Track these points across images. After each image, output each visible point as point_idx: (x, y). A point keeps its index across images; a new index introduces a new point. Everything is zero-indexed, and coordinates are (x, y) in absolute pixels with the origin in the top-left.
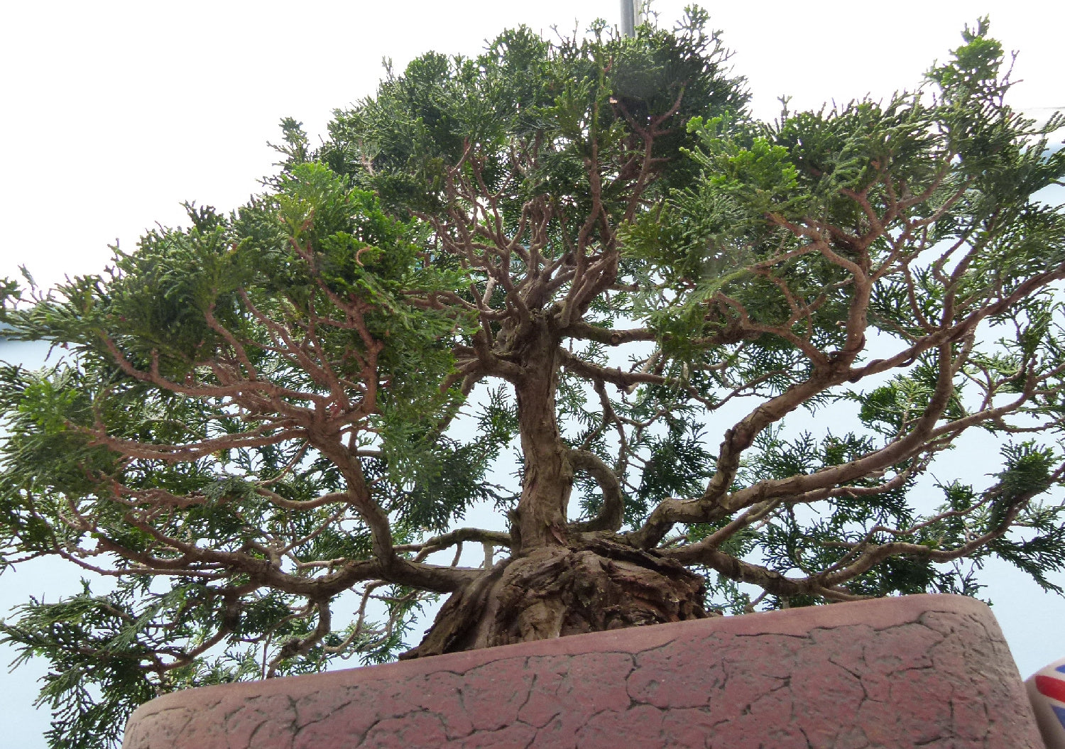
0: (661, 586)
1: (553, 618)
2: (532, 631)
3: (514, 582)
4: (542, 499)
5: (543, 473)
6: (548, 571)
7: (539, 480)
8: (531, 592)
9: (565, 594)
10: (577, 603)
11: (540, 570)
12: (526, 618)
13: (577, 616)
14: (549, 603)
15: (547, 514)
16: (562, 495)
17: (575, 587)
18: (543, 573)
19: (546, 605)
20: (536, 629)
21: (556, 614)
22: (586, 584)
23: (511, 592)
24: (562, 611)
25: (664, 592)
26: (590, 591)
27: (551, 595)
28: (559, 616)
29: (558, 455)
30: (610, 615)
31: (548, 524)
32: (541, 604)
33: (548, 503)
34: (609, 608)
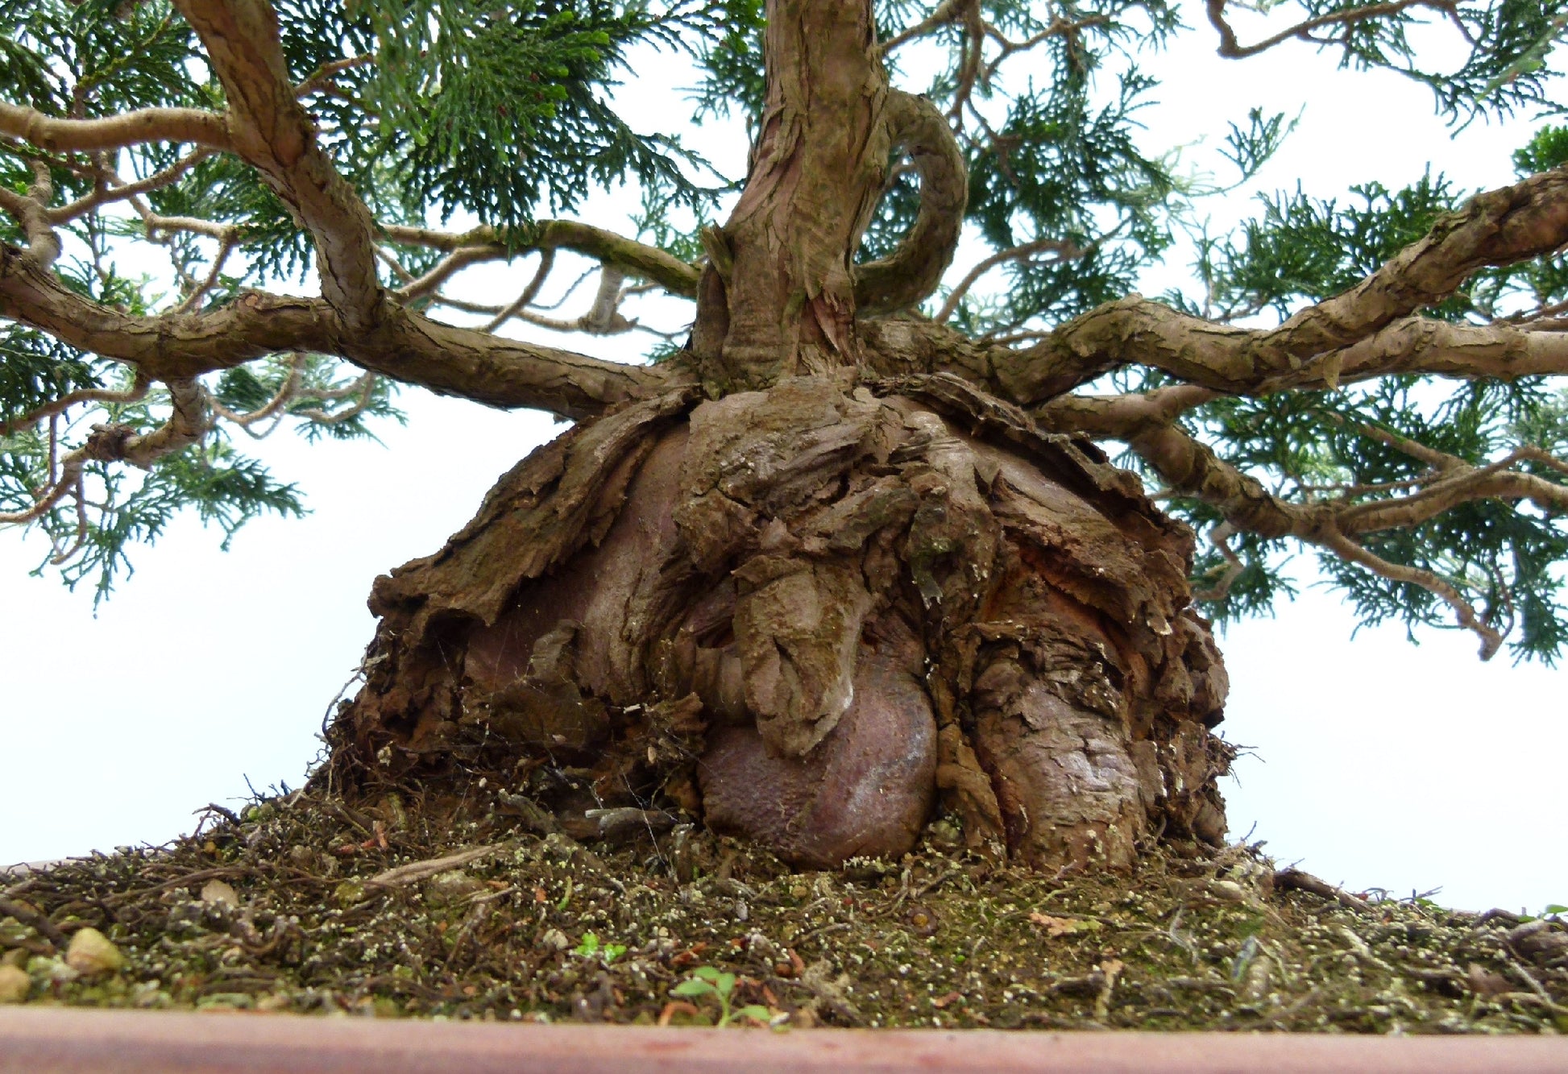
0: (1130, 577)
1: (837, 635)
2: (776, 658)
3: (728, 485)
4: (806, 217)
5: (820, 144)
6: (823, 465)
7: (806, 161)
8: (777, 531)
9: (873, 564)
10: (904, 589)
11: (803, 460)
12: (759, 618)
13: (896, 621)
14: (827, 577)
15: (813, 264)
16: (857, 213)
17: (908, 546)
18: (810, 469)
19: (818, 586)
20: (783, 653)
21: (847, 621)
22: (940, 545)
23: (718, 516)
24: (865, 603)
25: (1137, 597)
26: (947, 564)
27: (834, 558)
28: (852, 623)
29: (868, 101)
30: (992, 648)
31: (812, 295)
32: (804, 580)
33: (820, 234)
34: (996, 628)
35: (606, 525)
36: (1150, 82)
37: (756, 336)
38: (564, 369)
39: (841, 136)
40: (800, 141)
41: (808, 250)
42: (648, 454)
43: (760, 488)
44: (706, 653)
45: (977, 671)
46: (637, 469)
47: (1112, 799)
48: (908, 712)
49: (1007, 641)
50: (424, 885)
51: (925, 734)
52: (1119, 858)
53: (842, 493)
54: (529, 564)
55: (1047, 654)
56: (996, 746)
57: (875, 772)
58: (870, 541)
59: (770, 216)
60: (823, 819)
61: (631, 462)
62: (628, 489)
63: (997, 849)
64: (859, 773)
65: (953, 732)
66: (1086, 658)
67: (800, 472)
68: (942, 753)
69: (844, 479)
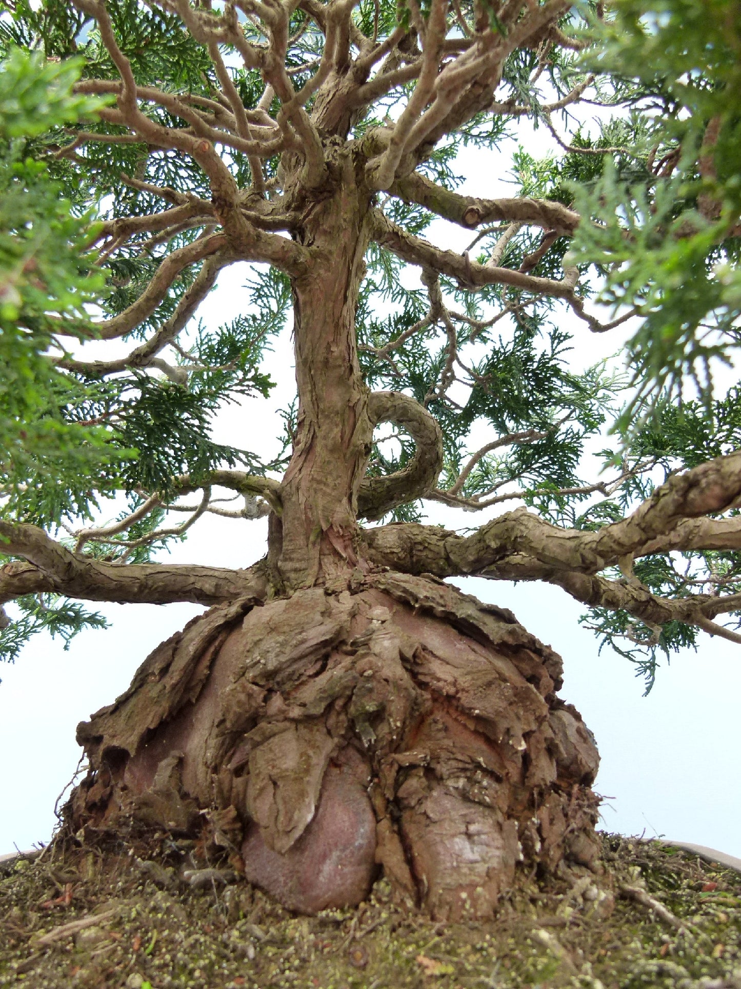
0: (498, 713)
1: (307, 771)
2: (271, 788)
3: (250, 675)
4: (319, 482)
5: (325, 438)
6: (311, 653)
7: (318, 449)
8: (277, 702)
9: (332, 721)
10: (351, 737)
11: (296, 653)
12: (261, 763)
13: (351, 752)
14: (303, 731)
15: (325, 509)
16: (353, 473)
17: (352, 709)
18: (301, 658)
19: (298, 739)
20: (275, 784)
21: (314, 761)
22: (371, 707)
23: (243, 697)
24: (329, 745)
25: (503, 725)
26: (377, 717)
27: (308, 720)
28: (319, 761)
29: (353, 409)
30: (405, 771)
31: (325, 528)
32: (290, 735)
33: (328, 491)
34: (406, 758)
35: (198, 690)
36: (567, 337)
37: (294, 556)
38: (192, 579)
39: (336, 431)
40: (314, 436)
41: (321, 502)
42: (222, 643)
43: (269, 675)
44: (238, 781)
45: (397, 785)
46: (216, 653)
47: (481, 868)
48: (356, 814)
49: (413, 766)
50: (75, 937)
51: (366, 828)
52: (484, 909)
53: (323, 669)
54: (150, 721)
55: (442, 769)
56: (413, 833)
57: (335, 854)
58: (330, 707)
59: (299, 483)
60: (304, 886)
61: (212, 649)
62: (211, 667)
63: (410, 904)
64: (324, 857)
65: (385, 824)
66: (471, 768)
67: (295, 660)
68: (377, 840)
69: (326, 657)
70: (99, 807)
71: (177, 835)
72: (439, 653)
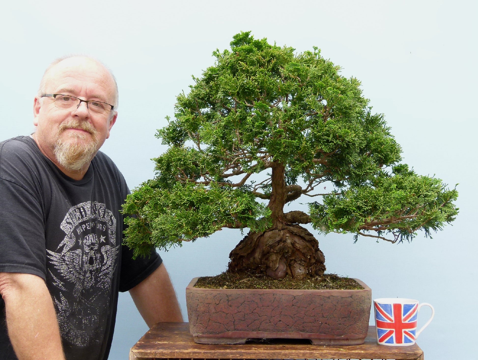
1: (277, 260)
3: (268, 245)
4: (276, 208)
6: (277, 242)
8: (272, 250)
9: (281, 253)
10: (283, 255)
11: (274, 242)
12: (270, 258)
13: (283, 257)
14: (276, 255)
17: (284, 251)
18: (275, 243)
20: (272, 262)
21: (278, 258)
22: (286, 251)
23: (267, 249)
24: (280, 256)
25: (306, 254)
26: (287, 253)
27: (277, 253)
28: (279, 259)
30: (291, 260)
31: (277, 216)
32: (274, 255)
33: (278, 209)
34: (291, 258)
39: (280, 198)
40: (276, 198)
41: (277, 211)
42: (260, 239)
43: (271, 245)
44: (266, 261)
45: (290, 262)
46: (259, 240)
47: (301, 273)
48: (284, 266)
49: (292, 260)
50: (243, 282)
51: (285, 268)
52: (301, 278)
53: (279, 245)
54: (249, 251)
55: (297, 260)
56: (292, 269)
57: (281, 271)
58: (280, 251)
59: (272, 207)
60: (276, 275)
61: (258, 240)
62: (258, 243)
63: (291, 278)
64: (279, 272)
65: (288, 267)
66: (301, 260)
67: (274, 243)
68: (287, 270)
69: (279, 243)
70: (236, 266)
71: (254, 269)
72: (297, 242)
